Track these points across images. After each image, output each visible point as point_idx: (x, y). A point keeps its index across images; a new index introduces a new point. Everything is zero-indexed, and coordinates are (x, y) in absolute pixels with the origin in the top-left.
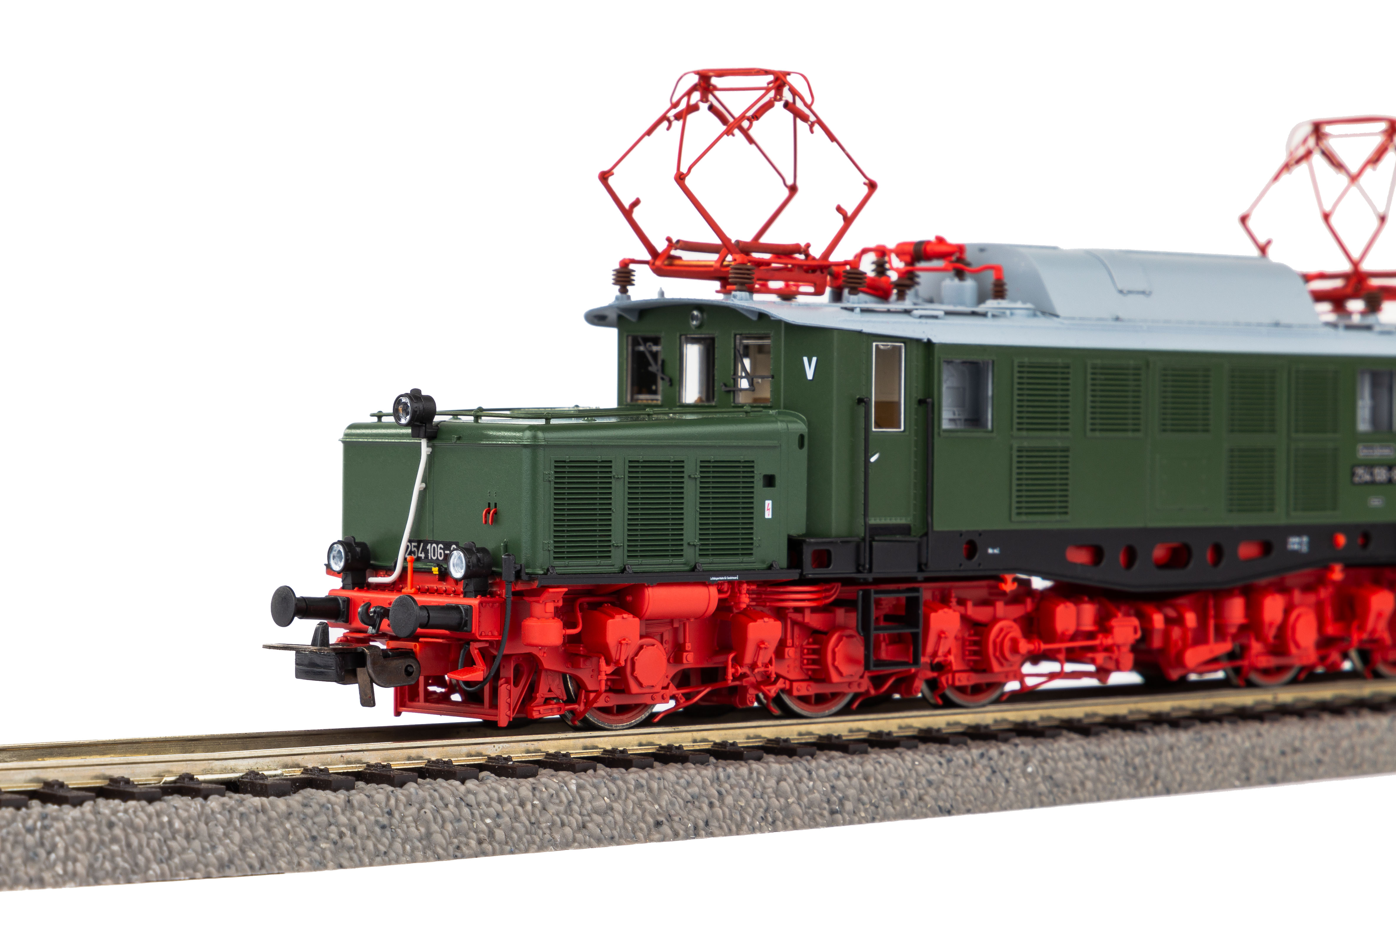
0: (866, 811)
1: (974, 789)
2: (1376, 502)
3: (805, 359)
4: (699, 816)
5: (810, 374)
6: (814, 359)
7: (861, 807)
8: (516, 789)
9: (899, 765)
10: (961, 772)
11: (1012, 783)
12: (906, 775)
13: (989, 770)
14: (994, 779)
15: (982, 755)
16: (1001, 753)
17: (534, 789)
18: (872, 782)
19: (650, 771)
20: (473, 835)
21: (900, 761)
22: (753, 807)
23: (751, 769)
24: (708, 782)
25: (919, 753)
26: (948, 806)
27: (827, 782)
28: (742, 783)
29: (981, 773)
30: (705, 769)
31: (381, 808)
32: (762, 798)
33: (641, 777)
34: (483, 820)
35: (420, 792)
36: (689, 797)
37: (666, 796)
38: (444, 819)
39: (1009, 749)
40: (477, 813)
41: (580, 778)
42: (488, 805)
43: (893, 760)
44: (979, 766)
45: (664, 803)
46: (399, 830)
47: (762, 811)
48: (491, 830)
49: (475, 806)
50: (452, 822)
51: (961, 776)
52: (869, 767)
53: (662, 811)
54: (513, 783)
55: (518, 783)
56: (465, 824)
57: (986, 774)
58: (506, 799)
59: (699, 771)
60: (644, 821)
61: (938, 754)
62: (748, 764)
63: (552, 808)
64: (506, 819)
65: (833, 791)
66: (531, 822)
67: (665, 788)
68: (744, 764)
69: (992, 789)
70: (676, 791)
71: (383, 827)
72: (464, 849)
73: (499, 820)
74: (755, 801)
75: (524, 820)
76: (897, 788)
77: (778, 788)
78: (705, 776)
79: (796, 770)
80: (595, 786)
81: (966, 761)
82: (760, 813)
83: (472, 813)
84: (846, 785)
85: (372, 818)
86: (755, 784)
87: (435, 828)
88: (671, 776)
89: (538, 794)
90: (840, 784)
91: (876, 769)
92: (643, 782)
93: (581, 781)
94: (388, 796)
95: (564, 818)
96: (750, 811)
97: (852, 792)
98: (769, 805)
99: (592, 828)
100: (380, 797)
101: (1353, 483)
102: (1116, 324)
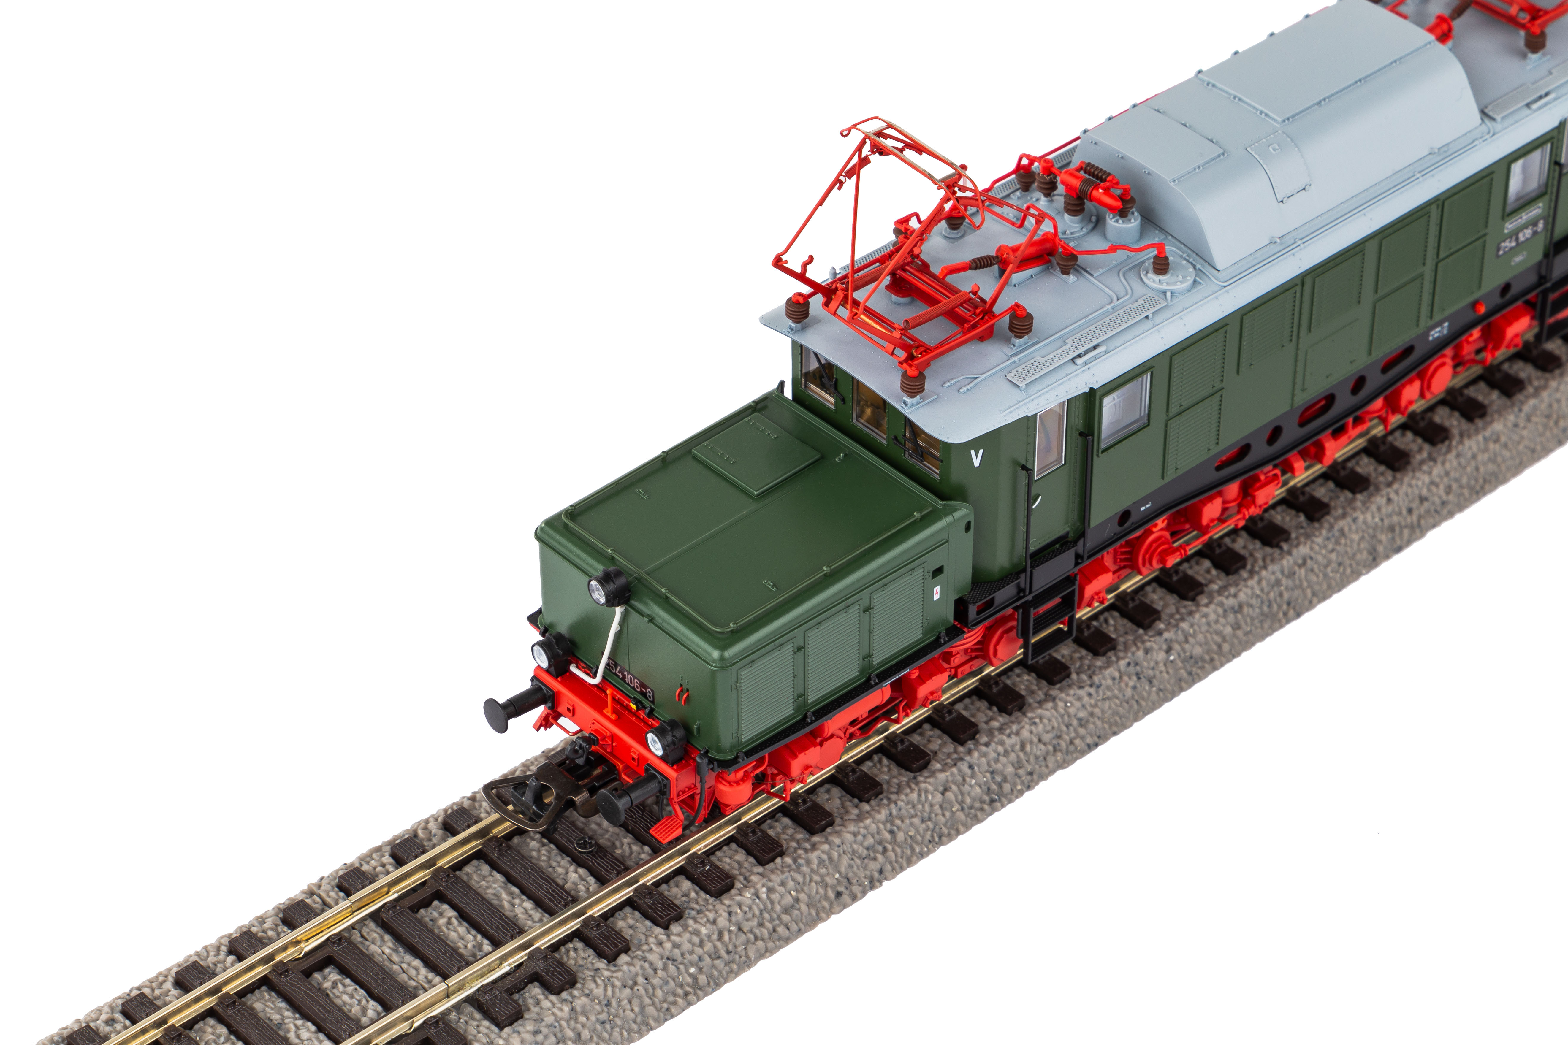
0: (1023, 783)
1: (1120, 709)
2: (1518, 259)
3: (973, 452)
4: (873, 867)
5: (977, 463)
6: (981, 451)
7: (1018, 781)
8: (714, 922)
9: (1053, 716)
10: (1109, 694)
11: (1155, 682)
12: (1059, 723)
13: (1135, 678)
14: (1138, 685)
15: (1129, 664)
16: (1147, 651)
17: (730, 914)
18: (1028, 748)
19: (831, 838)
20: (680, 991)
21: (1053, 711)
22: (922, 833)
23: (919, 791)
24: (882, 826)
25: (1072, 692)
26: (1096, 739)
27: (987, 771)
28: (912, 812)
29: (1127, 685)
30: (879, 812)
31: (600, 1003)
32: (930, 819)
33: (823, 852)
34: (687, 971)
35: (632, 968)
36: (865, 852)
37: (845, 861)
38: (654, 988)
39: (1154, 643)
40: (682, 967)
41: (770, 880)
42: (691, 952)
43: (1047, 714)
44: (1126, 678)
45: (843, 870)
46: (617, 1020)
47: (929, 833)
48: (695, 978)
49: (680, 959)
50: (661, 988)
51: (1108, 698)
52: (1025, 733)
53: (841, 879)
54: (711, 916)
55: (716, 912)
56: (672, 983)
57: (1131, 683)
58: (706, 939)
59: (873, 818)
60: (826, 897)
61: (1089, 683)
62: (917, 784)
63: (746, 927)
64: (707, 960)
65: (993, 778)
66: (728, 952)
67: (844, 852)
68: (913, 786)
69: (1136, 697)
70: (854, 851)
71: (603, 1022)
72: (673, 1010)
73: (701, 964)
74: (924, 826)
75: (723, 953)
76: (1050, 743)
77: (943, 800)
78: (879, 821)
79: (960, 771)
80: (783, 884)
81: (1114, 679)
82: (928, 836)
83: (678, 968)
84: (1004, 765)
85: (593, 1018)
86: (923, 806)
87: (647, 1001)
88: (849, 837)
89: (733, 919)
90: (999, 766)
91: (1031, 732)
92: (825, 857)
93: (770, 884)
94: (606, 986)
95: (757, 932)
96: (919, 838)
97: (1010, 770)
98: (936, 824)
99: (781, 929)
100: (599, 991)
101: (1498, 256)
102: (1274, 248)
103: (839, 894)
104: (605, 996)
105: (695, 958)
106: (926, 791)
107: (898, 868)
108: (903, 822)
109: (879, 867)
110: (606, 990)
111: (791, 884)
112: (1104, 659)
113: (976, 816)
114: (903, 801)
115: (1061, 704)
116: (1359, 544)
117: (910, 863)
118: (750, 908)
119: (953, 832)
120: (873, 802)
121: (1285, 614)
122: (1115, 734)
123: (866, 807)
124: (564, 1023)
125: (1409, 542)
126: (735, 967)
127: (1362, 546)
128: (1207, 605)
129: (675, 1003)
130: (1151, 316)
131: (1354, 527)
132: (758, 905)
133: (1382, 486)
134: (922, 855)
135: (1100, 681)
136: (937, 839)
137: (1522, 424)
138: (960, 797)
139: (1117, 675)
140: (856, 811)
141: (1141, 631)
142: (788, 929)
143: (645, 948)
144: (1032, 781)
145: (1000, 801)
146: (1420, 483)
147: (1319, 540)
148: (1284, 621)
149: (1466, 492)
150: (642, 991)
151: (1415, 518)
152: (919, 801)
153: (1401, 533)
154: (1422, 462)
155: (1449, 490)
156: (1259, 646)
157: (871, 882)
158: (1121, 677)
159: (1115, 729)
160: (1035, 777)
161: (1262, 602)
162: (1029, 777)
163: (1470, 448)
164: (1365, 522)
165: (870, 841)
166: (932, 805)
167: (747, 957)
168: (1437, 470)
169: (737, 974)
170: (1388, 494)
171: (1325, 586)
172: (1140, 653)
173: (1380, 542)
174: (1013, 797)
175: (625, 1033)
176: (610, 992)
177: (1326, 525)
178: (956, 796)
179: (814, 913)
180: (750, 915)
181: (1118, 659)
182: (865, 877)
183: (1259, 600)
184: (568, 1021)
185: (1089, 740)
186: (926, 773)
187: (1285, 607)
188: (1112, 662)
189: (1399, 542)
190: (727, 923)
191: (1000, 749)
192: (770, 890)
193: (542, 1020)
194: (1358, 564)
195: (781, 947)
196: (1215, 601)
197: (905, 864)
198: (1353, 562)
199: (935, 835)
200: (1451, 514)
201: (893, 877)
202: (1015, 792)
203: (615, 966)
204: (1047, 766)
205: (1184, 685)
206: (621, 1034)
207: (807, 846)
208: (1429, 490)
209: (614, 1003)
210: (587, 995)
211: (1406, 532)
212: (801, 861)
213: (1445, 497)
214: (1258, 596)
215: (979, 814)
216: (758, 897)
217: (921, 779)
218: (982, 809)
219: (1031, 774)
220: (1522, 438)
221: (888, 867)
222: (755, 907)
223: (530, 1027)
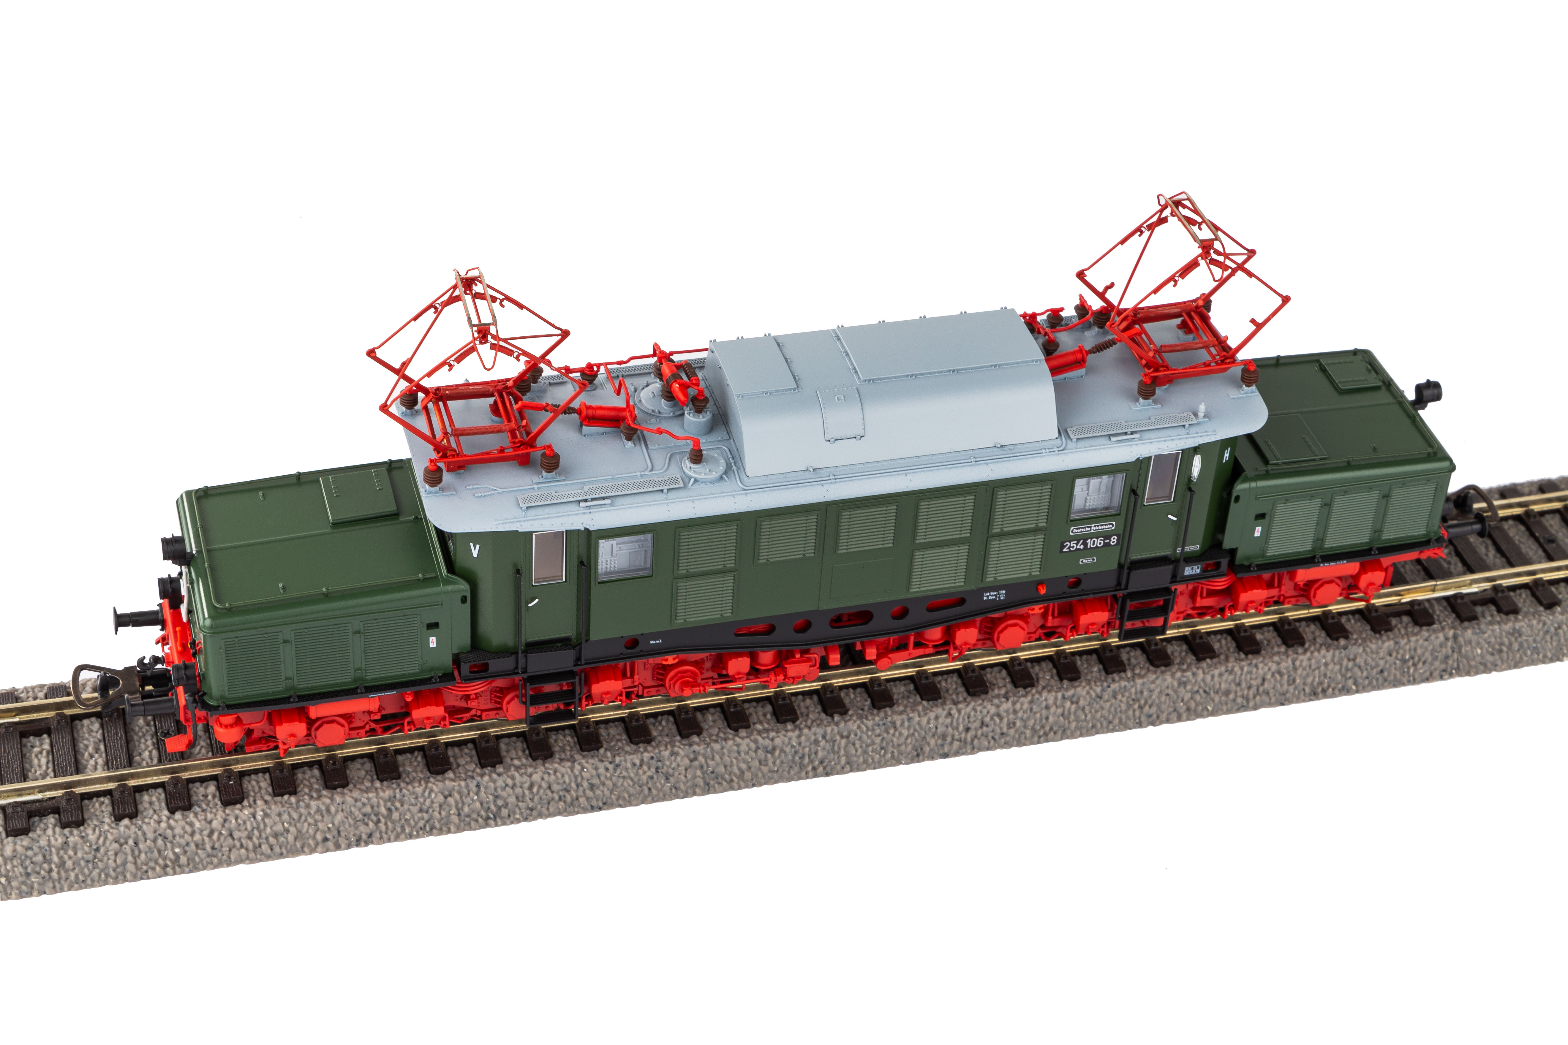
0: (521, 814)
1: (632, 789)
2: (1084, 562)
3: (473, 543)
4: (363, 830)
5: (474, 552)
6: (480, 544)
7: (517, 811)
8: (210, 822)
9: (567, 773)
10: (624, 773)
11: (672, 779)
12: (571, 781)
13: (653, 770)
14: (655, 777)
15: (652, 758)
16: (673, 754)
17: (225, 820)
18: (535, 790)
19: (335, 796)
20: (161, 861)
21: (569, 770)
22: (416, 819)
23: (426, 788)
24: (382, 802)
25: (591, 761)
26: (601, 804)
27: (492, 794)
28: (413, 801)
29: (645, 773)
30: (384, 791)
31: (91, 846)
32: (427, 812)
33: (323, 803)
34: (173, 850)
35: (127, 830)
36: (361, 816)
37: (339, 817)
38: (140, 852)
39: (682, 750)
40: (169, 845)
41: (270, 809)
42: (182, 837)
43: (563, 770)
44: (645, 768)
45: (336, 822)
46: (99, 863)
47: (423, 822)
48: (177, 856)
49: (170, 838)
50: (146, 853)
51: (624, 777)
52: (536, 777)
53: (333, 829)
54: (209, 816)
55: (215, 815)
56: (156, 853)
57: (649, 773)
58: (198, 831)
59: (377, 794)
60: (314, 838)
61: (610, 760)
62: (427, 783)
63: (236, 834)
64: (193, 846)
65: (495, 801)
66: (213, 848)
67: (342, 810)
68: (423, 782)
69: (650, 785)
70: (351, 812)
71: (88, 862)
72: (150, 873)
73: (187, 848)
74: (420, 815)
75: (208, 847)
76: (558, 793)
77: (445, 803)
78: (381, 798)
79: (467, 786)
80: (280, 815)
81: (634, 765)
82: (421, 823)
83: (166, 845)
84: (509, 795)
85: (80, 855)
86: (425, 801)
87: (130, 858)
88: (349, 800)
89: (227, 825)
90: (504, 794)
91: (543, 779)
92: (323, 808)
93: (268, 811)
94: (100, 835)
95: (244, 841)
96: (412, 822)
97: (512, 800)
98: (431, 818)
99: (265, 847)
100: (92, 837)
101: (1061, 551)
102: (808, 475)
103: (326, 840)
104: (97, 843)
105: (183, 842)
106: (431, 791)
107: (383, 839)
108: (402, 805)
109: (369, 831)
110: (98, 838)
111: (285, 817)
112: (635, 747)
113: (470, 824)
114: (408, 790)
115: (577, 767)
116: (907, 738)
117: (397, 838)
118: (245, 823)
119: (444, 829)
120: (385, 783)
121: (814, 769)
122: (621, 806)
123: (378, 784)
124: (53, 850)
125: (957, 754)
126: (215, 860)
127: (909, 741)
128: (742, 738)
129: (154, 869)
130: (665, 491)
131: (906, 724)
132: (252, 823)
133: (948, 702)
134: (411, 837)
135: (621, 761)
136: (428, 829)
137: (1106, 697)
138: (460, 805)
139: (638, 762)
140: (368, 784)
141: (678, 738)
142: (272, 850)
143: (147, 820)
144: (531, 815)
145: (495, 820)
146: (985, 711)
147: (870, 724)
148: (811, 774)
149: (1028, 732)
150: (128, 850)
151: (969, 737)
152: (423, 795)
153: (951, 743)
154: (998, 696)
155: (1011, 725)
156: (781, 785)
157: (357, 841)
158: (641, 765)
159: (621, 802)
160: (534, 813)
161: (796, 752)
162: (528, 812)
163: (1046, 700)
164: (919, 723)
165: (368, 809)
166: (432, 802)
167: (229, 857)
168: (1007, 706)
169: (216, 867)
170: (950, 709)
171: (861, 760)
172: (666, 753)
173: (929, 744)
174: (508, 822)
175: (103, 876)
176: (101, 841)
177: (882, 714)
178: (456, 802)
179: (298, 845)
180: (243, 828)
181: (646, 750)
182: (354, 835)
183: (793, 750)
184: (58, 850)
185: (594, 803)
186: (439, 777)
187: (817, 763)
188: (639, 751)
189: (946, 749)
190: (220, 827)
191: (510, 782)
192: (266, 815)
193: (38, 842)
194: (900, 753)
195: (261, 861)
196: (752, 738)
197: (392, 837)
198: (895, 751)
199: (428, 826)
200: (1008, 745)
201: (379, 844)
202: (512, 818)
203: (117, 824)
204: (548, 809)
205: (698, 790)
206: (100, 875)
207: (315, 795)
208: (992, 719)
209: (102, 850)
210: (83, 837)
211: (956, 744)
212: (301, 803)
213: (1005, 730)
214: (793, 747)
215: (473, 823)
216: (254, 817)
217: (432, 780)
218: (477, 821)
219: (532, 809)
220: (1102, 708)
221: (377, 835)
222: (248, 823)
223: (25, 843)
